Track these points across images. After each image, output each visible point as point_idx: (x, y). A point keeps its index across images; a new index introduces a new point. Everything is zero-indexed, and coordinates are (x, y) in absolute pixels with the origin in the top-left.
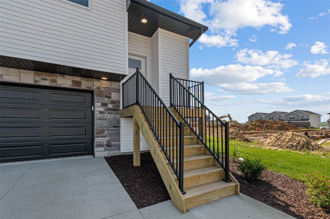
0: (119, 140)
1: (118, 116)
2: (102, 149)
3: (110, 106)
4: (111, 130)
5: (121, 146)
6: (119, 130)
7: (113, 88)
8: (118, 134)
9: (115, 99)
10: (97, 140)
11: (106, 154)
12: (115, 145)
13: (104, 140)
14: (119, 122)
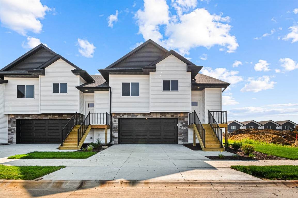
0: (188, 138)
1: (187, 128)
2: (181, 141)
3: (184, 124)
4: (185, 134)
5: (189, 140)
6: (188, 134)
7: (185, 116)
8: (187, 135)
9: (186, 120)
10: (179, 137)
11: (182, 143)
12: (186, 140)
13: (182, 138)
14: (187, 130)
